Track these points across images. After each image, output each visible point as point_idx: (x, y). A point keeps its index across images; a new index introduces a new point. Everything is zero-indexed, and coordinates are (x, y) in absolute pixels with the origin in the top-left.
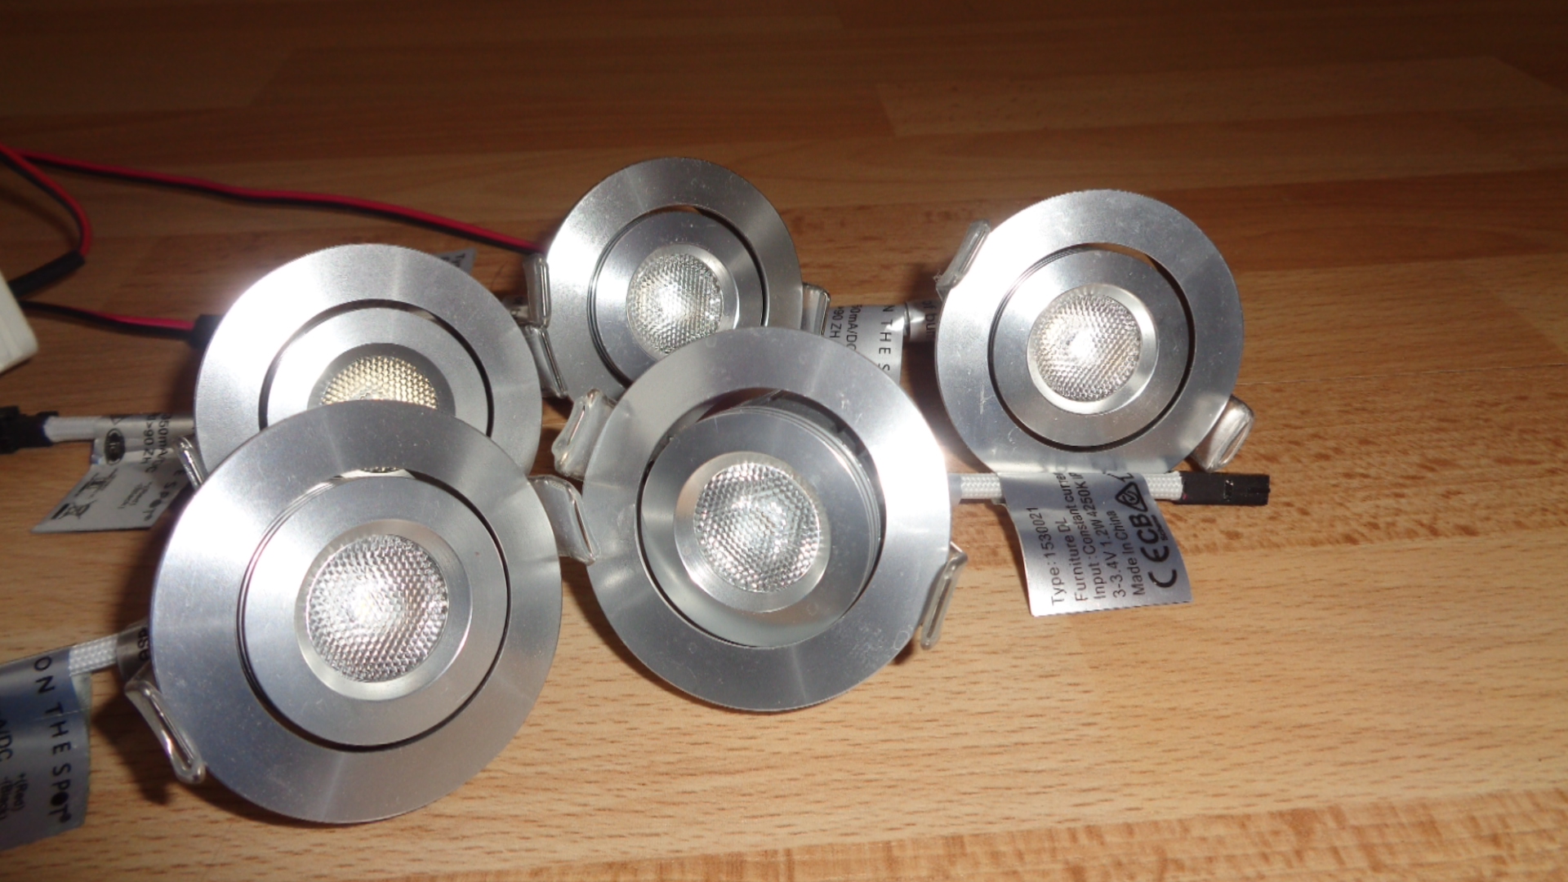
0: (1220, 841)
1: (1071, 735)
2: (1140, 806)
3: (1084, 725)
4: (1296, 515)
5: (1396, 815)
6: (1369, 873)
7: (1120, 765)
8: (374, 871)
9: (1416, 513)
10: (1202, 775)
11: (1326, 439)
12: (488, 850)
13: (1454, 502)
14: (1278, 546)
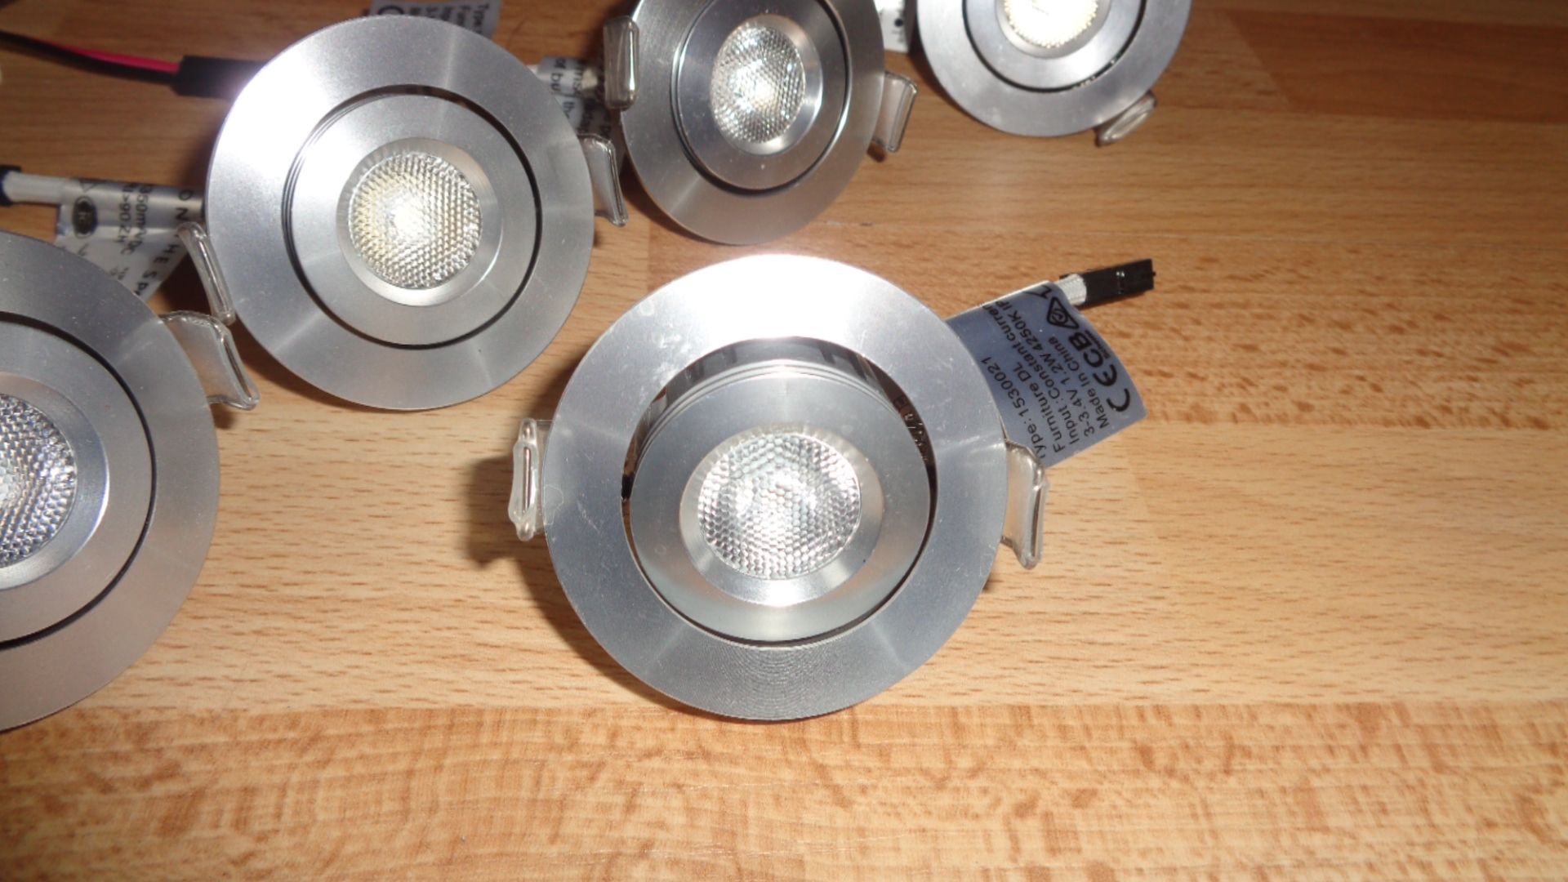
0: (1287, 730)
1: (1139, 608)
2: (1207, 688)
3: (1151, 598)
4: (1369, 391)
5: (1460, 717)
6: (1432, 773)
7: (1188, 643)
8: (418, 700)
9: (1489, 400)
10: (1271, 660)
11: (1399, 311)
12: (537, 686)
13: (1526, 391)
14: (1349, 422)
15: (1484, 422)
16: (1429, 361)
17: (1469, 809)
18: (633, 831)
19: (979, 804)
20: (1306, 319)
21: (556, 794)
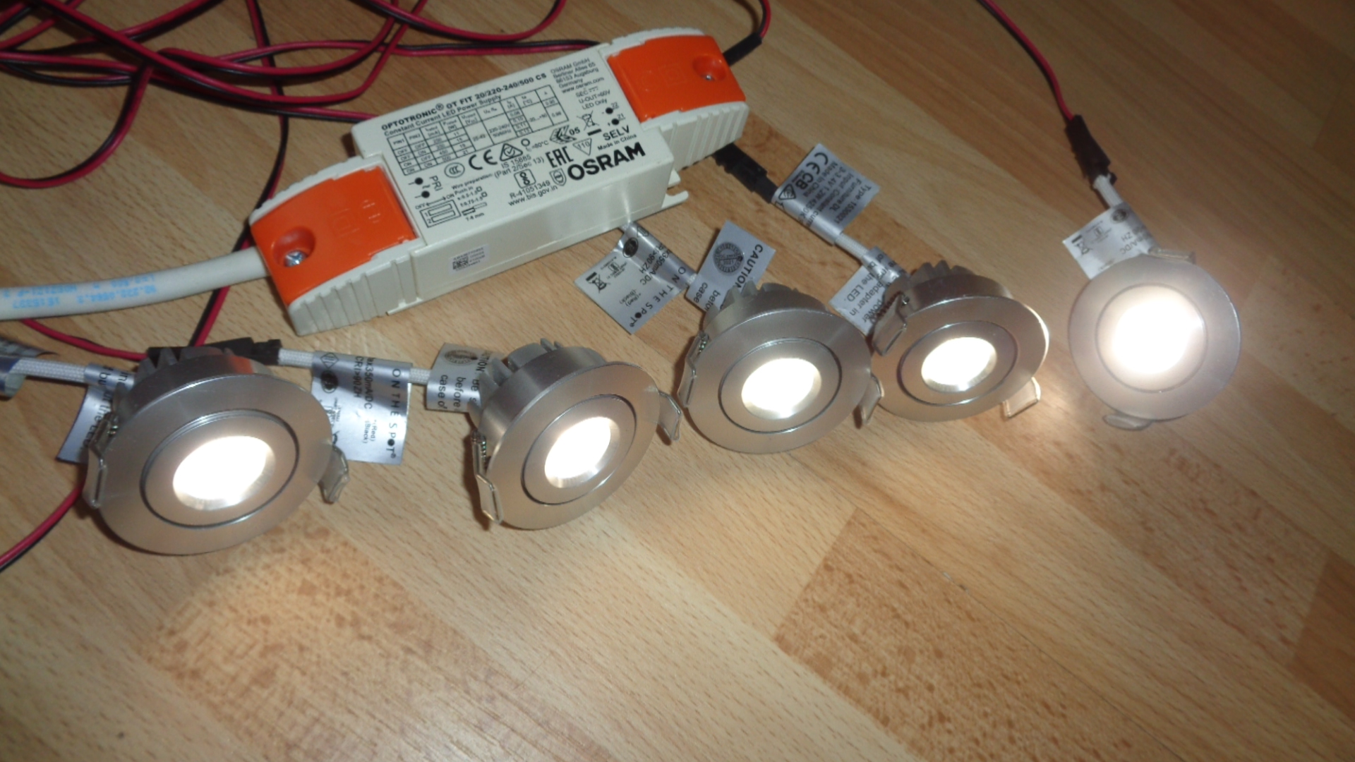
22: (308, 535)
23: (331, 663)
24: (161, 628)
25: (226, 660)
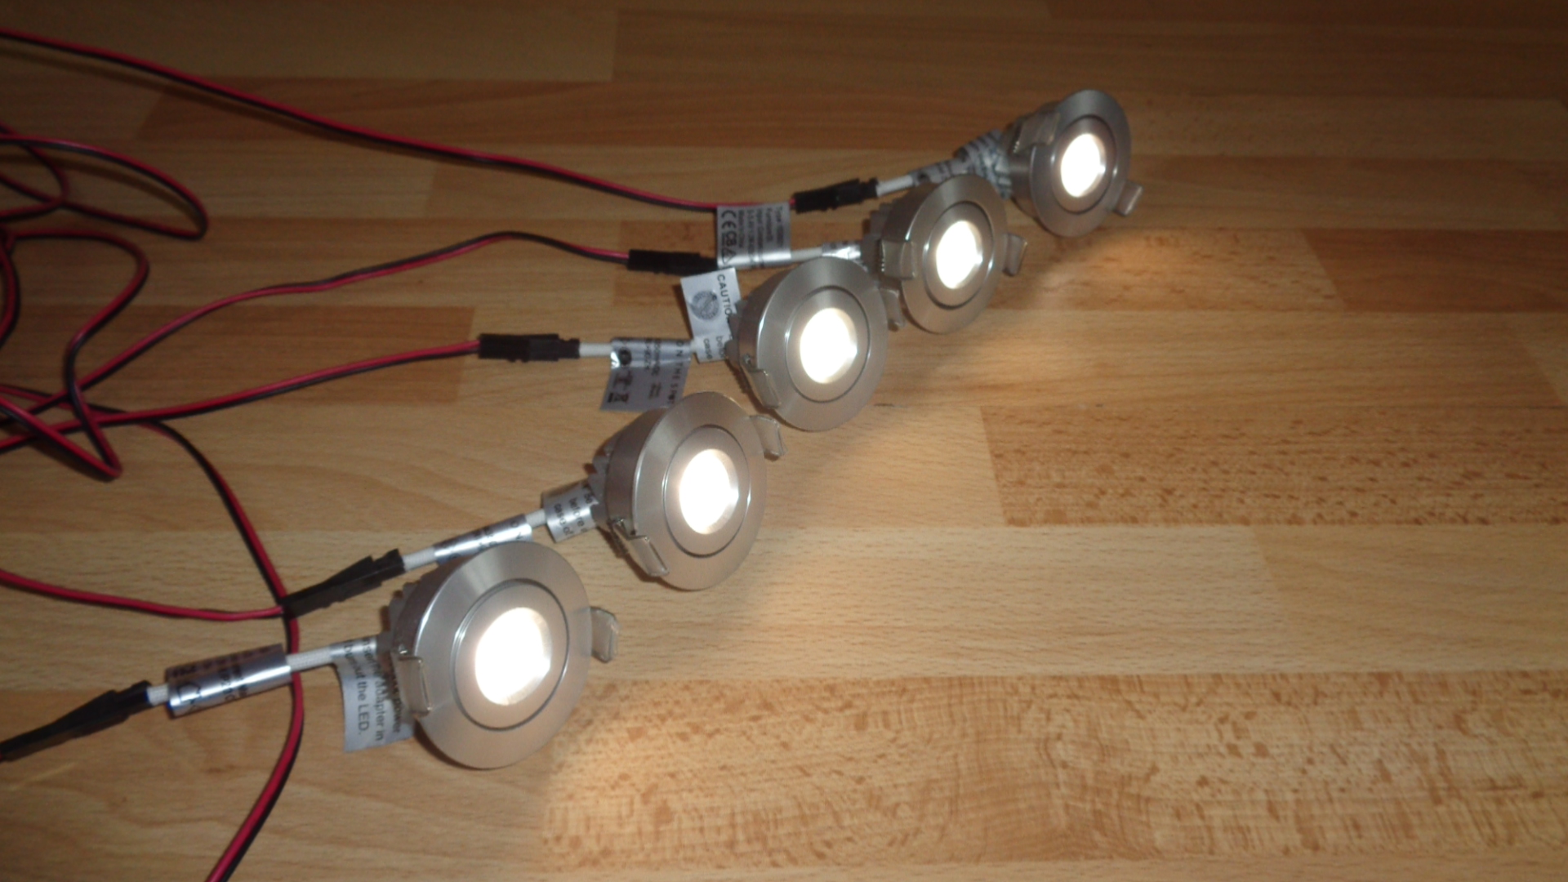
0: (1344, 685)
1: (1270, 626)
2: (1305, 665)
3: (1276, 621)
4: (1389, 504)
5: (1428, 678)
6: (1413, 704)
7: (1295, 644)
8: (942, 673)
9: (1457, 507)
10: (1336, 652)
11: (1409, 452)
15: (1453, 521)
16: (1423, 484)
17: (1430, 720)
18: (1052, 729)
19: (1203, 718)
20: (1355, 460)
21: (1015, 714)
22: (600, 698)
23: (705, 768)
24: (546, 842)
25: (621, 825)
